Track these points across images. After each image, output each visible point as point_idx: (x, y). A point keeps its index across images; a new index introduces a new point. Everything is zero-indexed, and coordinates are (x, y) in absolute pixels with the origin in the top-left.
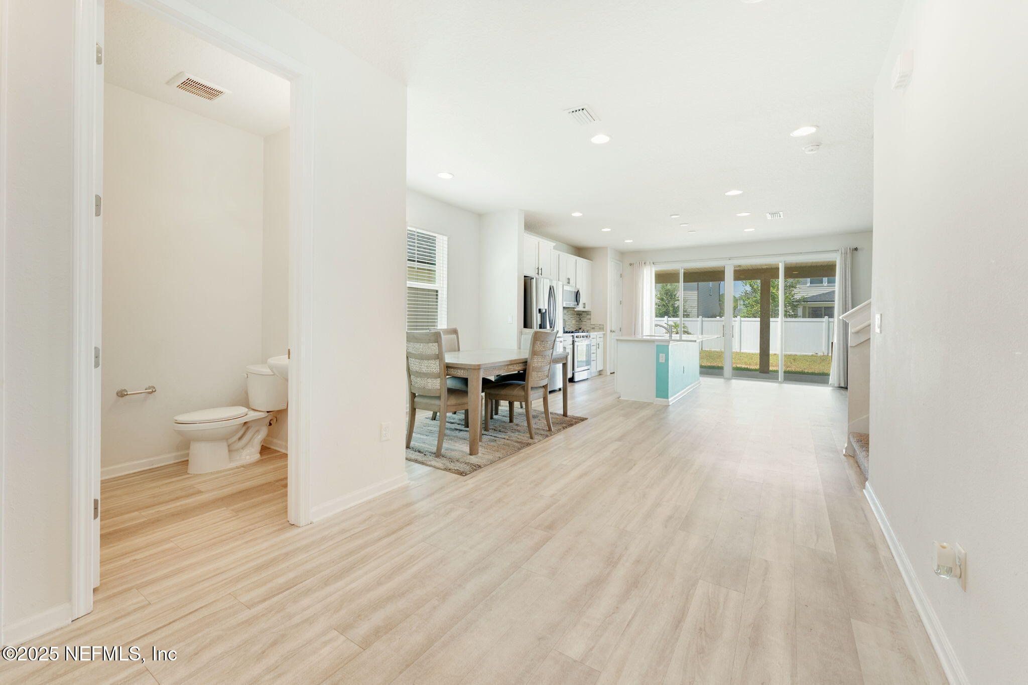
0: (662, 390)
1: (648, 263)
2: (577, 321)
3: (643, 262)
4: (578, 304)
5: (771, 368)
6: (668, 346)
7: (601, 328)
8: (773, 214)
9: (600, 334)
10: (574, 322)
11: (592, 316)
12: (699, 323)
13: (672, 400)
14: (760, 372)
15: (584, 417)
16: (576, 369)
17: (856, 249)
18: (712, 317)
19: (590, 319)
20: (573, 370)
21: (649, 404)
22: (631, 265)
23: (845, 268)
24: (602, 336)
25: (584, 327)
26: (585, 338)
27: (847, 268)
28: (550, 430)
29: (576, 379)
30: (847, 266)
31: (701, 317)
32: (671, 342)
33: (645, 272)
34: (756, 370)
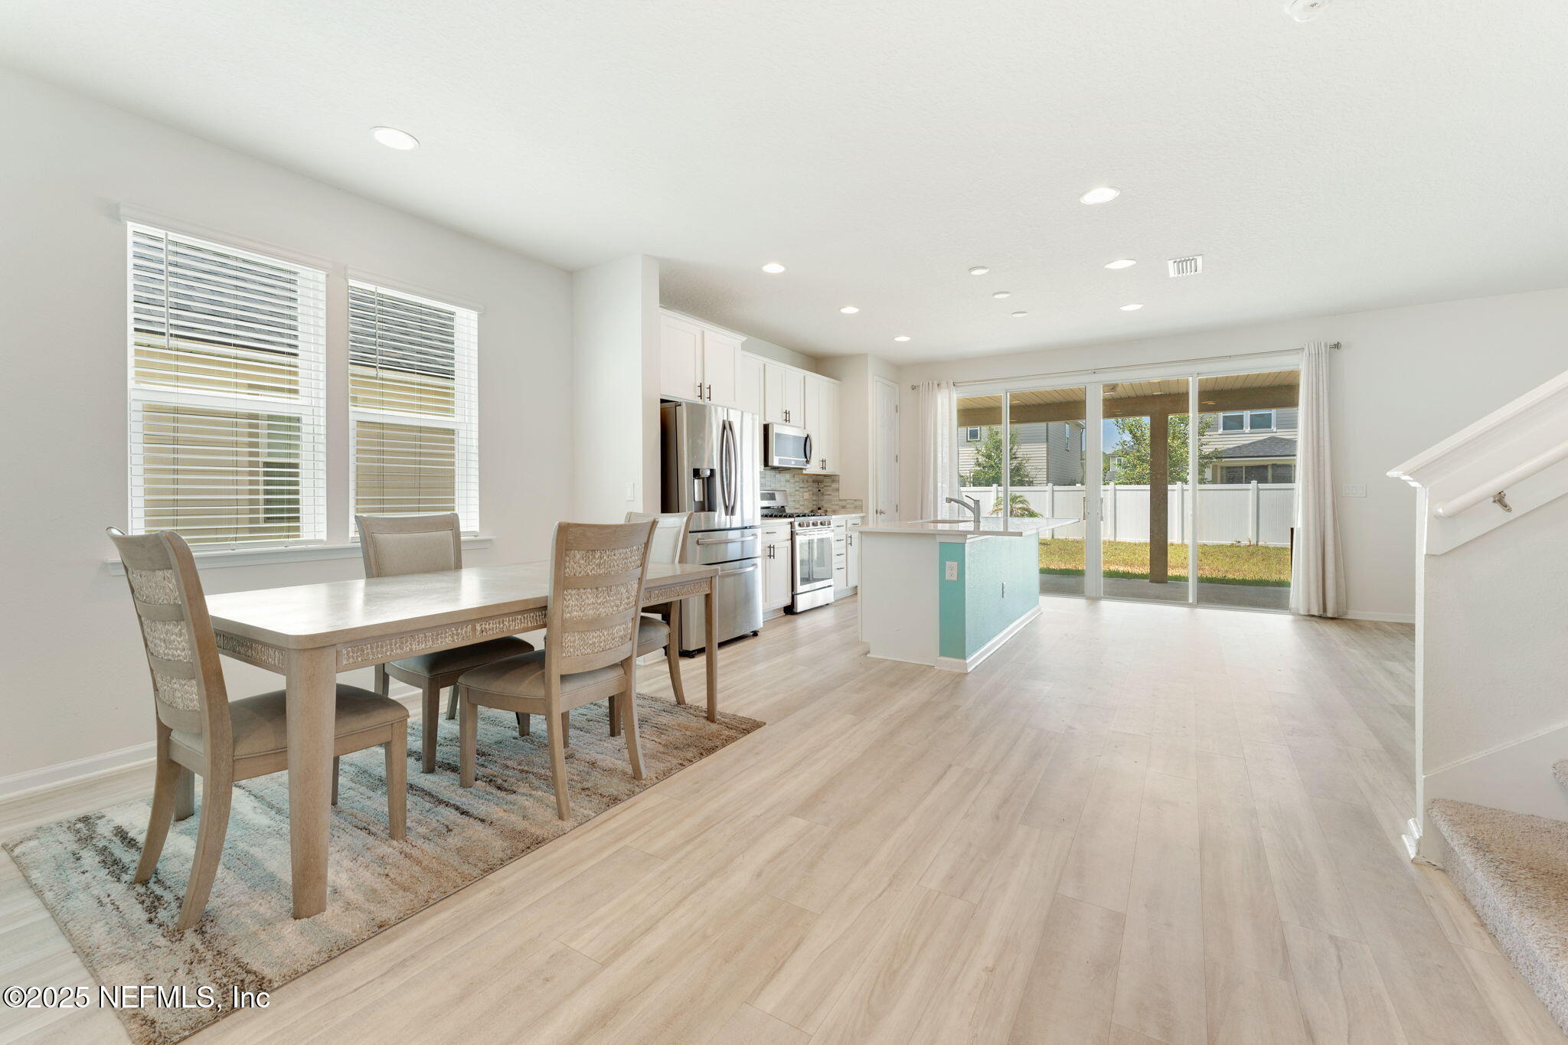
0: (954, 642)
1: (944, 384)
2: (813, 494)
3: (936, 383)
4: (808, 462)
5: (1171, 572)
6: (964, 544)
7: (858, 506)
8: (1182, 262)
9: (855, 518)
10: (807, 495)
11: (843, 484)
12: (1048, 495)
13: (974, 660)
14: (1151, 582)
15: (758, 719)
16: (800, 588)
17: (1337, 346)
18: (1070, 485)
19: (838, 490)
20: (793, 590)
21: (922, 671)
22: (914, 388)
23: (1318, 383)
24: (858, 521)
25: (826, 505)
26: (819, 526)
27: (1321, 383)
28: (637, 775)
29: (800, 607)
30: (1321, 378)
31: (1050, 485)
32: (969, 536)
33: (939, 401)
34: (1142, 576)
